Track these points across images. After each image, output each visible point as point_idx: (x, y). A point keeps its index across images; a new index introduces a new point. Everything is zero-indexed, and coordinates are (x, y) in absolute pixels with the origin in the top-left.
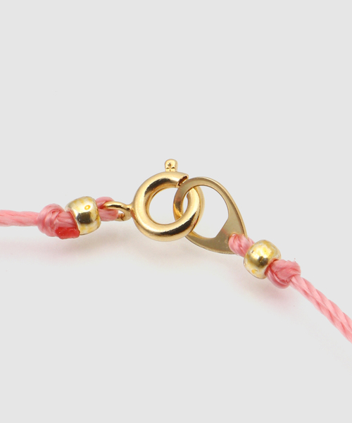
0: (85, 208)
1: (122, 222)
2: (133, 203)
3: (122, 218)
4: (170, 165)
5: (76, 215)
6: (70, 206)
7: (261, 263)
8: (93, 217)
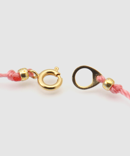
0: (24, 71)
1: (33, 79)
2: (40, 74)
3: (34, 77)
4: (56, 69)
5: (21, 74)
6: (19, 71)
7: (108, 85)
8: (27, 75)
